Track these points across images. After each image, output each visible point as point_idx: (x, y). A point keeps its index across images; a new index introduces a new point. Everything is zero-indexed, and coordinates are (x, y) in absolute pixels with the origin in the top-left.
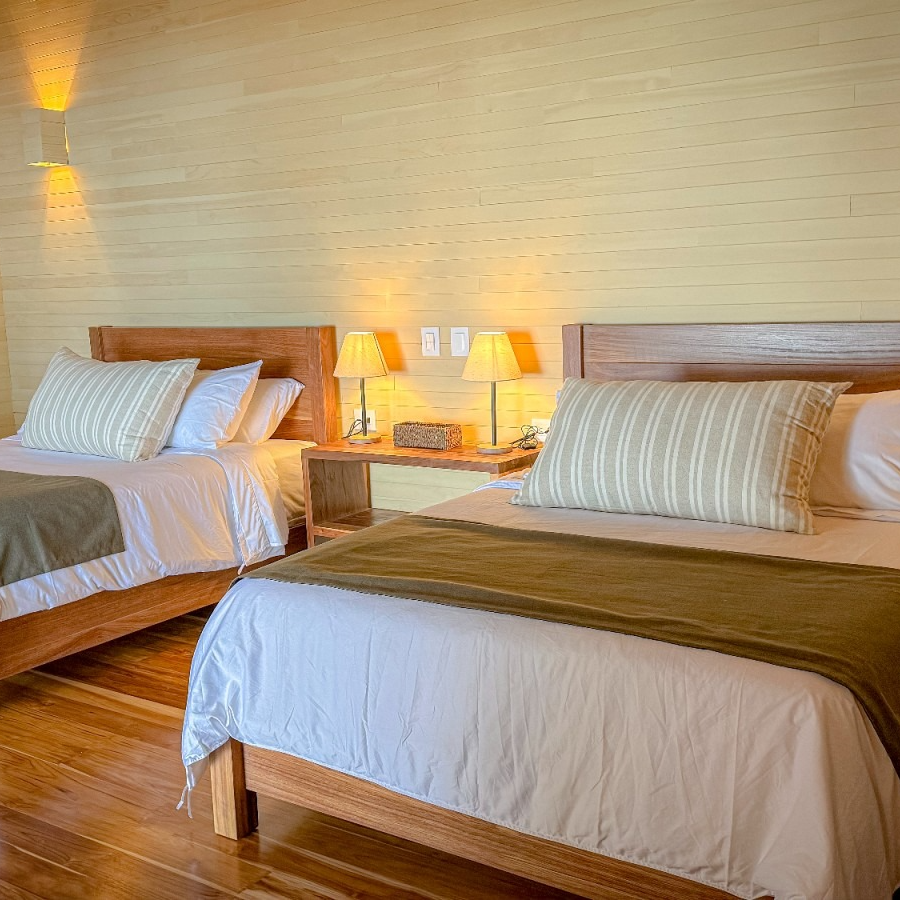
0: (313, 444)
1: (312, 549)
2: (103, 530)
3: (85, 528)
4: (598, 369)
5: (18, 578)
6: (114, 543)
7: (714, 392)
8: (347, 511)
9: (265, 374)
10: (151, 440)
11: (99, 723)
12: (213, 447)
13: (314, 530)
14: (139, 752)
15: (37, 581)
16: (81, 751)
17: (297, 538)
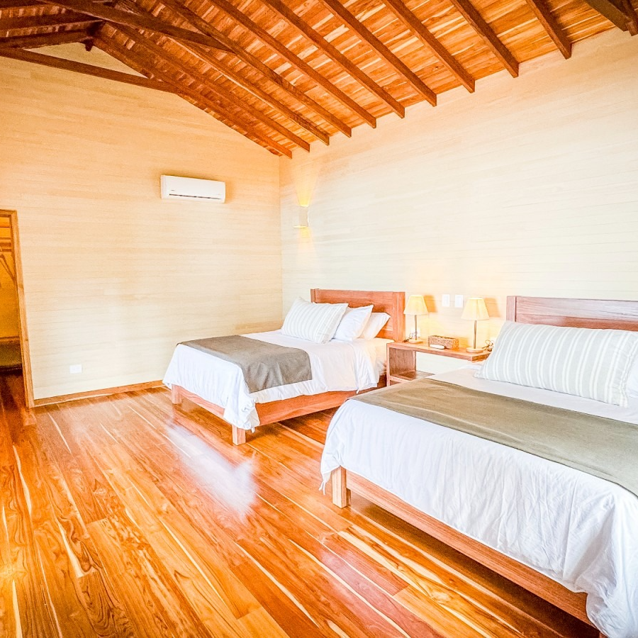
0: (392, 341)
1: (389, 387)
2: (304, 371)
3: (298, 369)
4: (523, 317)
5: (271, 387)
6: (308, 376)
7: (578, 333)
8: (405, 370)
9: (375, 310)
10: (327, 335)
11: (296, 448)
12: (351, 340)
13: (390, 378)
14: (311, 463)
15: (279, 389)
16: (288, 458)
17: (383, 381)
